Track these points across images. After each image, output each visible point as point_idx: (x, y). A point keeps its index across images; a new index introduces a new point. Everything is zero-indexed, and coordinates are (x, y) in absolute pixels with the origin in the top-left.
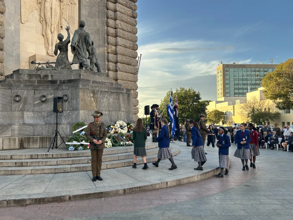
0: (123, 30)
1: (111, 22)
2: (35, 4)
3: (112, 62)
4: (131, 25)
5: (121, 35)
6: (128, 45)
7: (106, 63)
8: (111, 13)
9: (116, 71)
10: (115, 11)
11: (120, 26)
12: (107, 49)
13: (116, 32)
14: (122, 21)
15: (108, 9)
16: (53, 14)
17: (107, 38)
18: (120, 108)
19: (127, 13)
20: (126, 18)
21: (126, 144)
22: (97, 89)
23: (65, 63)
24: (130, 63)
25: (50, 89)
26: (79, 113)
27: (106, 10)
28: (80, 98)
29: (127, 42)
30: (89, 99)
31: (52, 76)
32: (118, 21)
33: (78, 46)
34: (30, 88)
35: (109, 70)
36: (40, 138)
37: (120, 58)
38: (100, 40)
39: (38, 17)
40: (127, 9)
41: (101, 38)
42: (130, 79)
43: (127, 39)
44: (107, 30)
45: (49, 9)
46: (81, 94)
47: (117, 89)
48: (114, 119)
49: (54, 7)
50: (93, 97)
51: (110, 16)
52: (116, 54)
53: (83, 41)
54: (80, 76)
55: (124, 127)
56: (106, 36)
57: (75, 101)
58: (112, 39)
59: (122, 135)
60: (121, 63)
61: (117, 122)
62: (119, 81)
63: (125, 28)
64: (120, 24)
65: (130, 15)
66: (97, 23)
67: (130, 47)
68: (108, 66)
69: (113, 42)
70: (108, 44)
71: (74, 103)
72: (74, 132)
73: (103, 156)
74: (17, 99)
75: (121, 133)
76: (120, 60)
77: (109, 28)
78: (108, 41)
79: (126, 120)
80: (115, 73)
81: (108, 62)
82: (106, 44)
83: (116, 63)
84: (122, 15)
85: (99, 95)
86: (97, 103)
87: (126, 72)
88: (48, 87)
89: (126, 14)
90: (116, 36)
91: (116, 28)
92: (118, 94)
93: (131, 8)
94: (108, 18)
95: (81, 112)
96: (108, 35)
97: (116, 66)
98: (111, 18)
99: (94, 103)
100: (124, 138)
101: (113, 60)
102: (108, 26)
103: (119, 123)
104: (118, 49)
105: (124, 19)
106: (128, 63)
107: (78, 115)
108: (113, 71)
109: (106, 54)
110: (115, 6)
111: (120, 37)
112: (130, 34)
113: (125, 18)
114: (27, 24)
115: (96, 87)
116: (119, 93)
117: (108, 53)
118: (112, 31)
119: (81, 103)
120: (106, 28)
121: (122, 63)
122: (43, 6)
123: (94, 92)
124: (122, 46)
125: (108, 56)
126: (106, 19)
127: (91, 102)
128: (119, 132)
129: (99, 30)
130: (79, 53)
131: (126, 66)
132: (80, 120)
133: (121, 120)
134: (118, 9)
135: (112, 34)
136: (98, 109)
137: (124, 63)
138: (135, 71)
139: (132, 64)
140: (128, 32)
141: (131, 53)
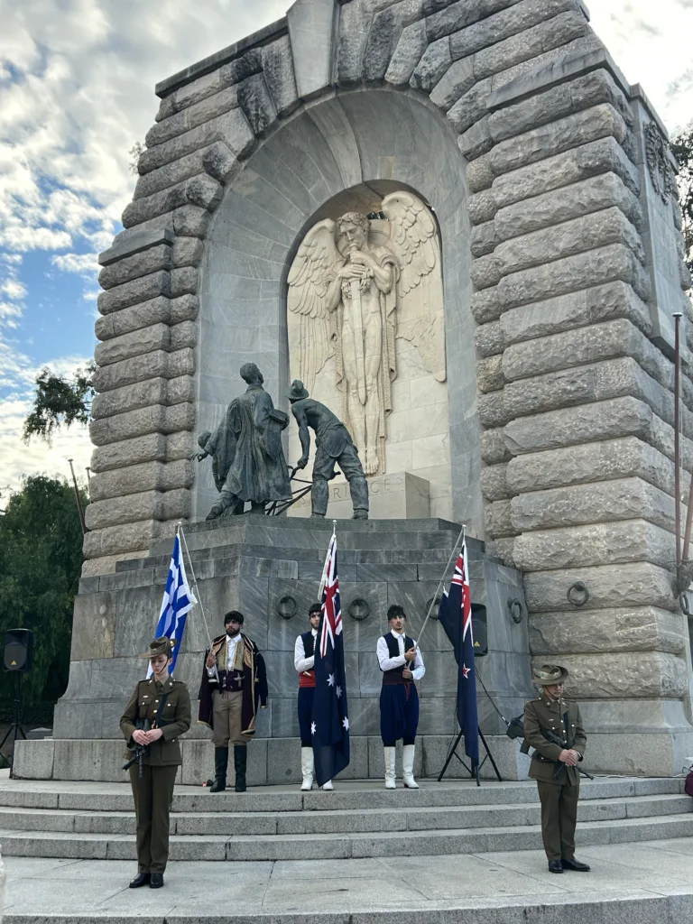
4: (581, 215)
19: (549, 183)
20: (541, 209)
24: (579, 394)
43: (560, 289)
67: (572, 320)
76: (517, 402)
89: (548, 188)
105: (528, 219)
106: (566, 397)
136: (117, 651)
137: (542, 406)
138: (614, 422)
139: (597, 394)
140: (564, 255)
141: (583, 343)
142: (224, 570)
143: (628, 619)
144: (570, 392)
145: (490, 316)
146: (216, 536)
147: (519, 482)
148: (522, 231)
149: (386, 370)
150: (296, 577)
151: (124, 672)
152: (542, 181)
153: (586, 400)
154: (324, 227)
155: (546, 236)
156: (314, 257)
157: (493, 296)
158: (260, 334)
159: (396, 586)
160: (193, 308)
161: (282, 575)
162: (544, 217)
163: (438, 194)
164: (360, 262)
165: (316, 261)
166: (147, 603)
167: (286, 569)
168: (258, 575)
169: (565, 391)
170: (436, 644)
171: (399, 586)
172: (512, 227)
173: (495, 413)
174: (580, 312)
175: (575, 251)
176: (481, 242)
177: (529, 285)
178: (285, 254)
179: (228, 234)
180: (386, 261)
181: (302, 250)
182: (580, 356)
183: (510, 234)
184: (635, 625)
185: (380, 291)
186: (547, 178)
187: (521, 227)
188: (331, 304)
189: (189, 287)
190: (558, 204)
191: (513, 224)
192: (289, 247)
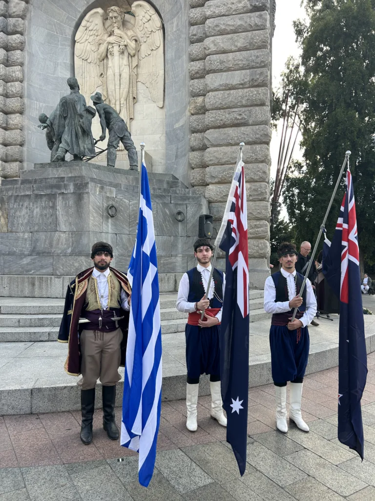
0: (223, 53)
3: (198, 132)
4: (249, 31)
5: (217, 66)
6: (236, 82)
7: (190, 136)
9: (204, 148)
10: (204, 21)
11: (212, 49)
12: (190, 108)
13: (205, 65)
14: (221, 33)
15: (191, 26)
19: (235, 10)
20: (229, 23)
24: (243, 121)
27: (189, 29)
29: (233, 77)
32: (207, 41)
35: (193, 150)
37: (210, 117)
43: (237, 67)
51: (194, 38)
52: (204, 111)
58: (196, 84)
60: (214, 128)
62: (208, 168)
63: (228, 47)
64: (213, 42)
65: (245, 9)
67: (242, 84)
68: (190, 141)
69: (199, 89)
76: (212, 121)
80: (202, 153)
83: (204, 131)
84: (218, 21)
85: (13, 205)
86: (7, 218)
89: (234, 13)
90: (206, 73)
91: (204, 57)
94: (191, 44)
97: (204, 139)
98: (197, 41)
101: (198, 128)
102: (190, 61)
104: (206, 100)
105: (223, 27)
106: (236, 122)
108: (200, 149)
109: (189, 119)
111: (214, 72)
112: (242, 54)
113: (227, 22)
117: (191, 115)
118: (197, 67)
121: (219, 127)
123: (2, 201)
124: (221, 88)
131: (230, 130)
134: (209, 13)
135: (197, 73)
136: (10, 229)
137: (224, 124)
138: (257, 136)
139: (250, 122)
140: (239, 50)
141: (246, 96)
142: (79, 189)
143: (256, 225)
144: (238, 119)
145: (198, 75)
146: (64, 171)
147: (210, 160)
148: (219, 33)
149: (131, 98)
150: (114, 197)
151: (16, 240)
152: (231, 8)
153: (245, 124)
154: (98, 12)
155: (232, 38)
156: (90, 28)
157: (201, 65)
158: (59, 66)
159: (161, 205)
160: (22, 43)
161: (108, 195)
162: (231, 28)
163: (164, 6)
164: (119, 36)
165: (91, 30)
166: (29, 204)
167: (110, 192)
168: (98, 193)
169: (236, 118)
170: (178, 232)
171: (162, 205)
172: (214, 30)
173: (198, 125)
174: (246, 80)
175: (245, 49)
176: (195, 35)
177: (222, 62)
178: (74, 23)
179: (42, 4)
180: (134, 38)
181: (84, 23)
182: (244, 102)
183: (213, 34)
184: (258, 228)
185: (129, 54)
186: (234, 7)
187: (219, 31)
188: (101, 56)
189: (19, 30)
190: (239, 23)
191: (215, 28)
192: (77, 20)
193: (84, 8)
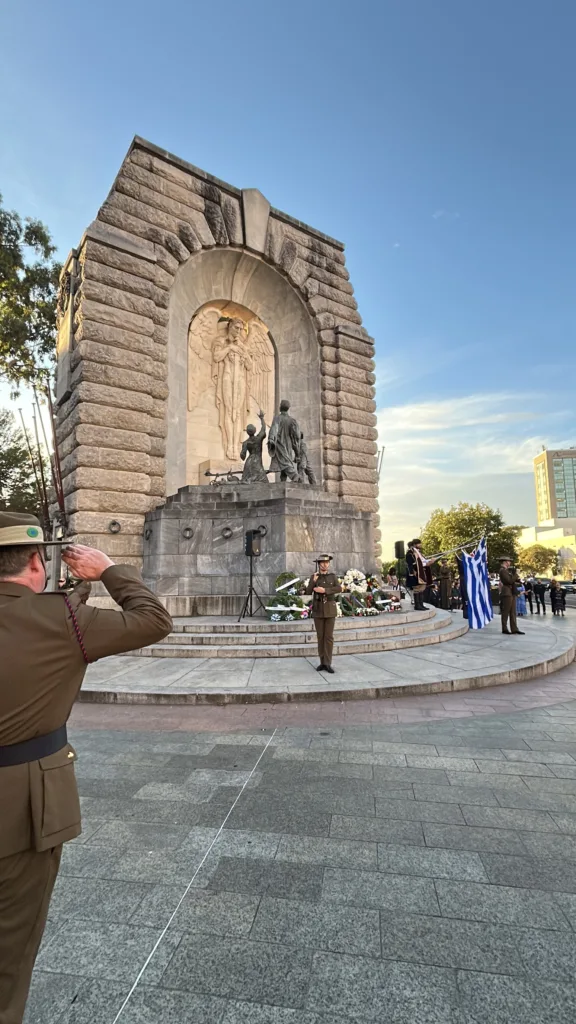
0: (351, 407)
1: (330, 395)
2: (208, 378)
3: (333, 464)
5: (348, 416)
6: (360, 433)
7: (323, 466)
8: (330, 381)
9: (340, 479)
10: (337, 376)
11: (345, 402)
12: (324, 442)
13: (339, 412)
14: (349, 391)
15: (324, 374)
16: (236, 390)
17: (324, 424)
18: (353, 546)
21: (366, 612)
22: (313, 514)
23: (258, 472)
25: (237, 516)
26: (284, 556)
27: (321, 376)
28: (287, 531)
29: (358, 428)
30: (301, 532)
31: (238, 495)
32: (341, 393)
33: (279, 442)
34: (206, 517)
35: (327, 478)
36: (223, 598)
37: (346, 456)
38: (311, 427)
39: (213, 398)
40: (357, 370)
41: (312, 424)
42: (366, 492)
44: (324, 409)
45: (229, 384)
46: (287, 524)
47: (346, 512)
48: (341, 566)
49: (236, 380)
50: (307, 528)
51: (327, 386)
52: (339, 448)
53: (287, 433)
54: (284, 493)
55: (361, 581)
56: (321, 421)
57: (278, 537)
58: (331, 425)
59: (358, 595)
60: (348, 465)
61: (349, 573)
62: (344, 497)
63: (354, 404)
64: (346, 396)
66: (306, 400)
68: (325, 470)
70: (325, 433)
71: (277, 539)
72: (277, 590)
73: (334, 633)
74: (188, 534)
75: (355, 592)
77: (327, 406)
78: (324, 428)
79: (363, 569)
80: (338, 483)
81: (326, 463)
82: (322, 434)
83: (339, 465)
84: (348, 381)
85: (316, 526)
86: (313, 538)
87: (358, 481)
88: (233, 514)
90: (339, 418)
91: (338, 405)
92: (348, 521)
93: (364, 368)
94: (324, 389)
95: (288, 554)
96: (325, 419)
97: (340, 472)
98: (330, 389)
99: (309, 540)
100: (362, 600)
101: (334, 461)
102: (324, 403)
103: (352, 574)
104: (342, 441)
107: (283, 560)
108: (333, 479)
109: (322, 451)
110: (337, 369)
111: (346, 419)
112: (362, 413)
113: (354, 385)
114: (197, 412)
115: (311, 511)
116: (350, 519)
117: (326, 449)
118: (331, 410)
119: (288, 540)
120: (321, 406)
122: (220, 380)
123: (308, 521)
124: (351, 434)
125: (325, 454)
126: (321, 391)
127: (304, 538)
128: (352, 590)
129: (308, 411)
130: (280, 454)
131: (358, 469)
132: (288, 570)
133: (354, 568)
134: (341, 372)
135: (332, 415)
193: (204, 302)
